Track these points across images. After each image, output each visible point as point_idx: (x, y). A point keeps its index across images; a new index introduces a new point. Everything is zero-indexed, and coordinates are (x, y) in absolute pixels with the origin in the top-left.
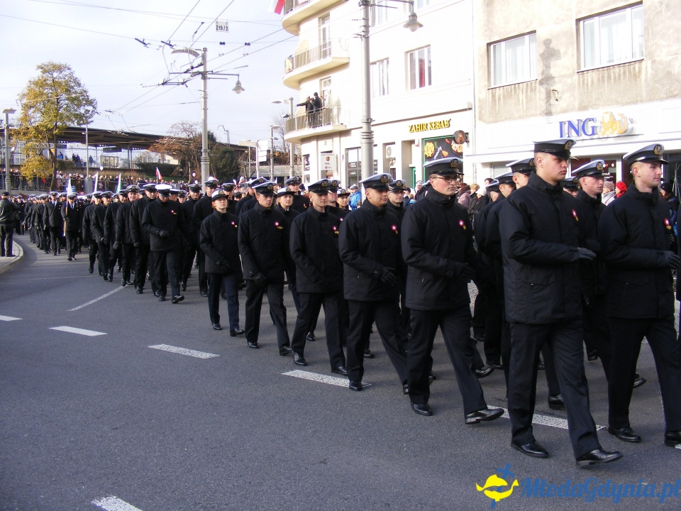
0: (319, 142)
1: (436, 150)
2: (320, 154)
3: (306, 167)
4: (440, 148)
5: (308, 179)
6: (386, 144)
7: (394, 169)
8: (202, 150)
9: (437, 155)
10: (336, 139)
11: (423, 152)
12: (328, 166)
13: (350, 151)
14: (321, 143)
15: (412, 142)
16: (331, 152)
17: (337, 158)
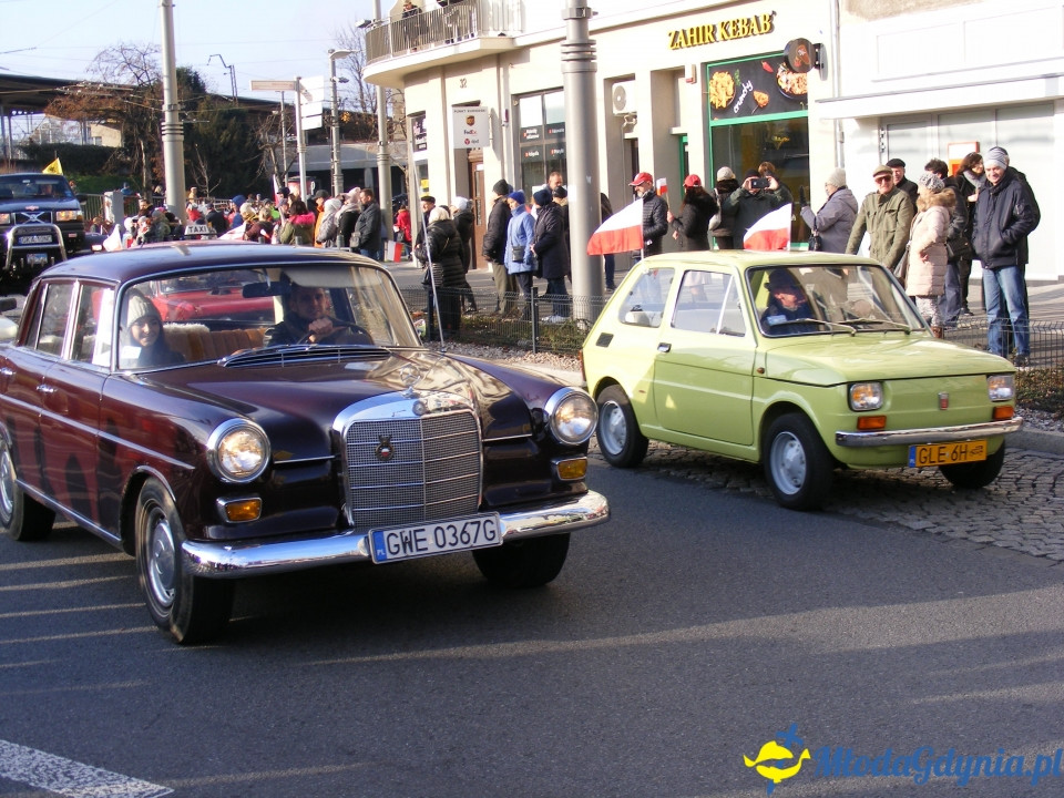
0: (448, 80)
1: (738, 90)
2: (450, 110)
3: (418, 141)
4: (750, 85)
5: (423, 169)
6: (610, 81)
7: (636, 139)
8: (165, 108)
9: (740, 103)
10: (489, 74)
11: (706, 96)
12: (470, 137)
13: (522, 101)
14: (453, 82)
15: (676, 73)
16: (477, 104)
17: (493, 115)
